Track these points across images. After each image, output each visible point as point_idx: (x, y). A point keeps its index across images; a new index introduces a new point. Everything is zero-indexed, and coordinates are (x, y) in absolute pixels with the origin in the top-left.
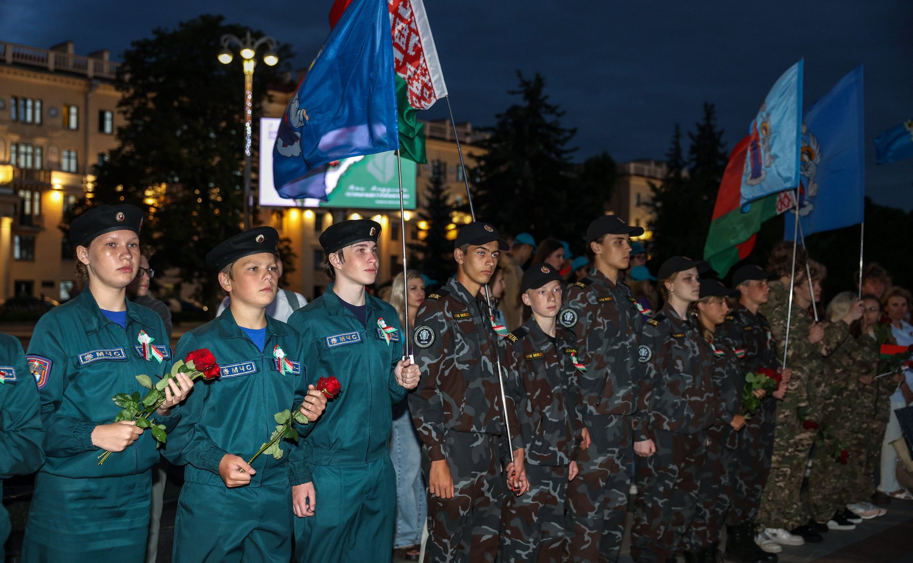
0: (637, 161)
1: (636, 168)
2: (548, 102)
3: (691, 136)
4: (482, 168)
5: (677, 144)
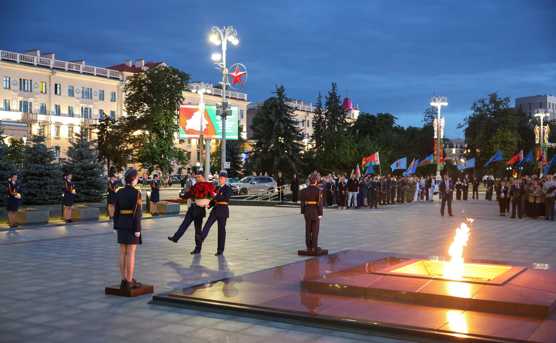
3: (326, 97)
5: (320, 101)
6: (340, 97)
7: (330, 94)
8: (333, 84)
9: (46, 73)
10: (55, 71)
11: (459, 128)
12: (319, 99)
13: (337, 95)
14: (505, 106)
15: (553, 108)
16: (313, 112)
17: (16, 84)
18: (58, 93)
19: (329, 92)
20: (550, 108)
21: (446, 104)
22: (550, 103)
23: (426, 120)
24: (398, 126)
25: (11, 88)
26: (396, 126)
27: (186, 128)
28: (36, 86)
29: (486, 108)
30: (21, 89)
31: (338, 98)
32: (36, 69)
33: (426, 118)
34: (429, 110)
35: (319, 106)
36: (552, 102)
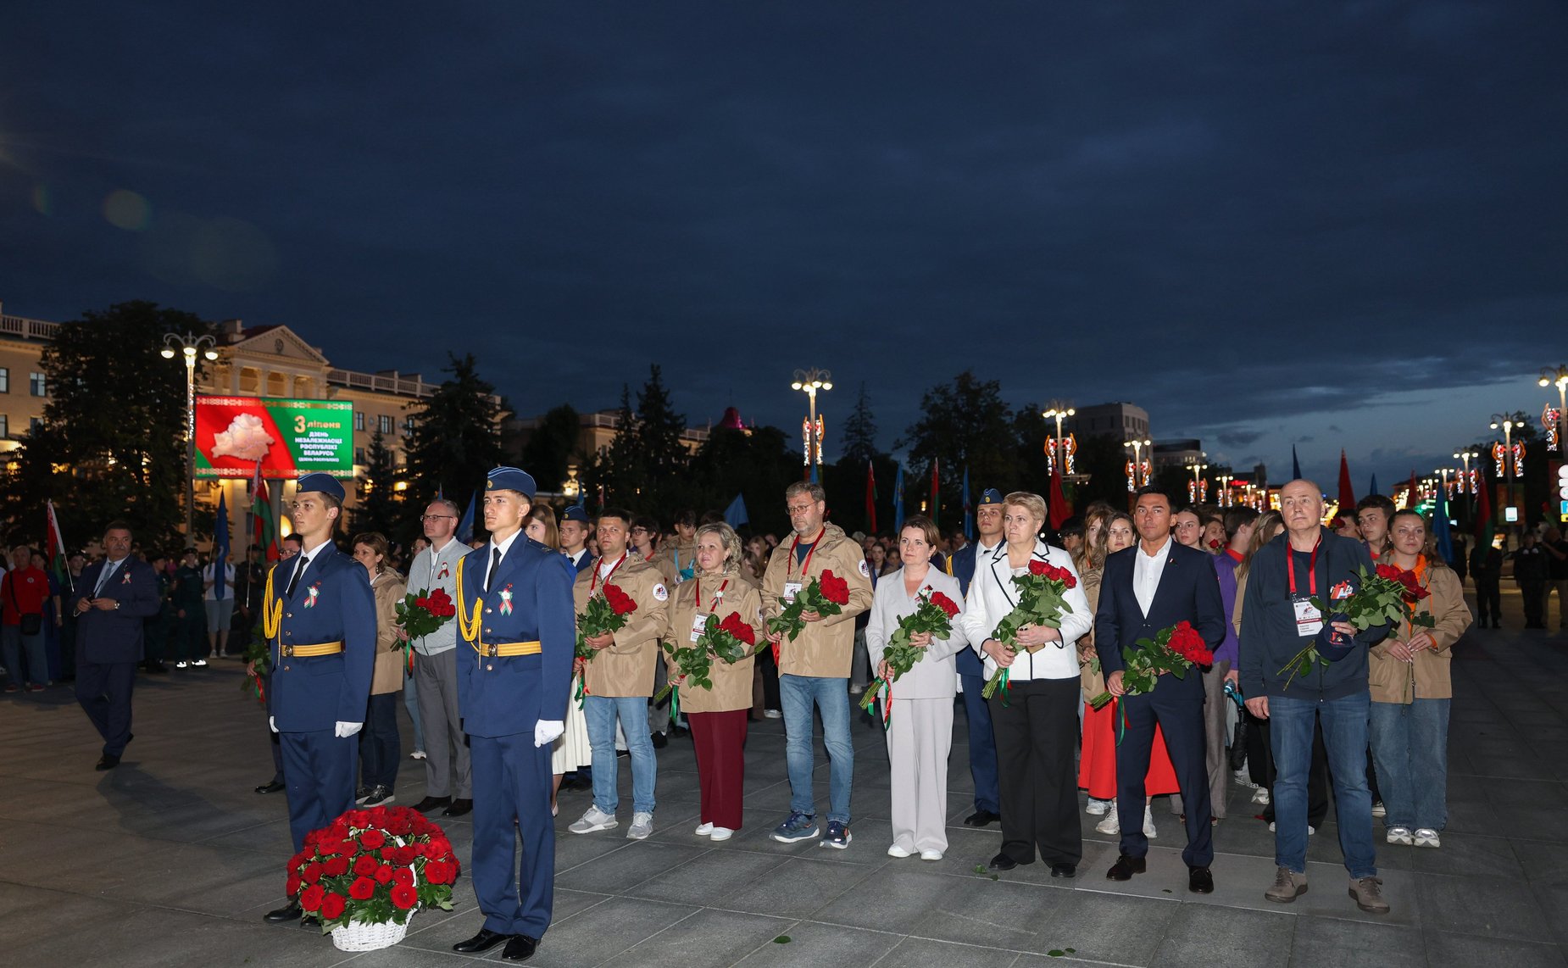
0: (600, 413)
1: (601, 419)
2: (479, 378)
3: (639, 395)
4: (418, 439)
5: (626, 403)
6: (667, 393)
7: (648, 388)
8: (652, 366)
11: (897, 448)
12: (624, 399)
13: (661, 390)
14: (989, 400)
16: (614, 428)
19: (645, 384)
23: (848, 438)
24: (792, 451)
26: (788, 453)
27: (212, 453)
29: (951, 405)
31: (663, 395)
33: (850, 434)
34: (854, 418)
35: (626, 413)
36: (1131, 415)
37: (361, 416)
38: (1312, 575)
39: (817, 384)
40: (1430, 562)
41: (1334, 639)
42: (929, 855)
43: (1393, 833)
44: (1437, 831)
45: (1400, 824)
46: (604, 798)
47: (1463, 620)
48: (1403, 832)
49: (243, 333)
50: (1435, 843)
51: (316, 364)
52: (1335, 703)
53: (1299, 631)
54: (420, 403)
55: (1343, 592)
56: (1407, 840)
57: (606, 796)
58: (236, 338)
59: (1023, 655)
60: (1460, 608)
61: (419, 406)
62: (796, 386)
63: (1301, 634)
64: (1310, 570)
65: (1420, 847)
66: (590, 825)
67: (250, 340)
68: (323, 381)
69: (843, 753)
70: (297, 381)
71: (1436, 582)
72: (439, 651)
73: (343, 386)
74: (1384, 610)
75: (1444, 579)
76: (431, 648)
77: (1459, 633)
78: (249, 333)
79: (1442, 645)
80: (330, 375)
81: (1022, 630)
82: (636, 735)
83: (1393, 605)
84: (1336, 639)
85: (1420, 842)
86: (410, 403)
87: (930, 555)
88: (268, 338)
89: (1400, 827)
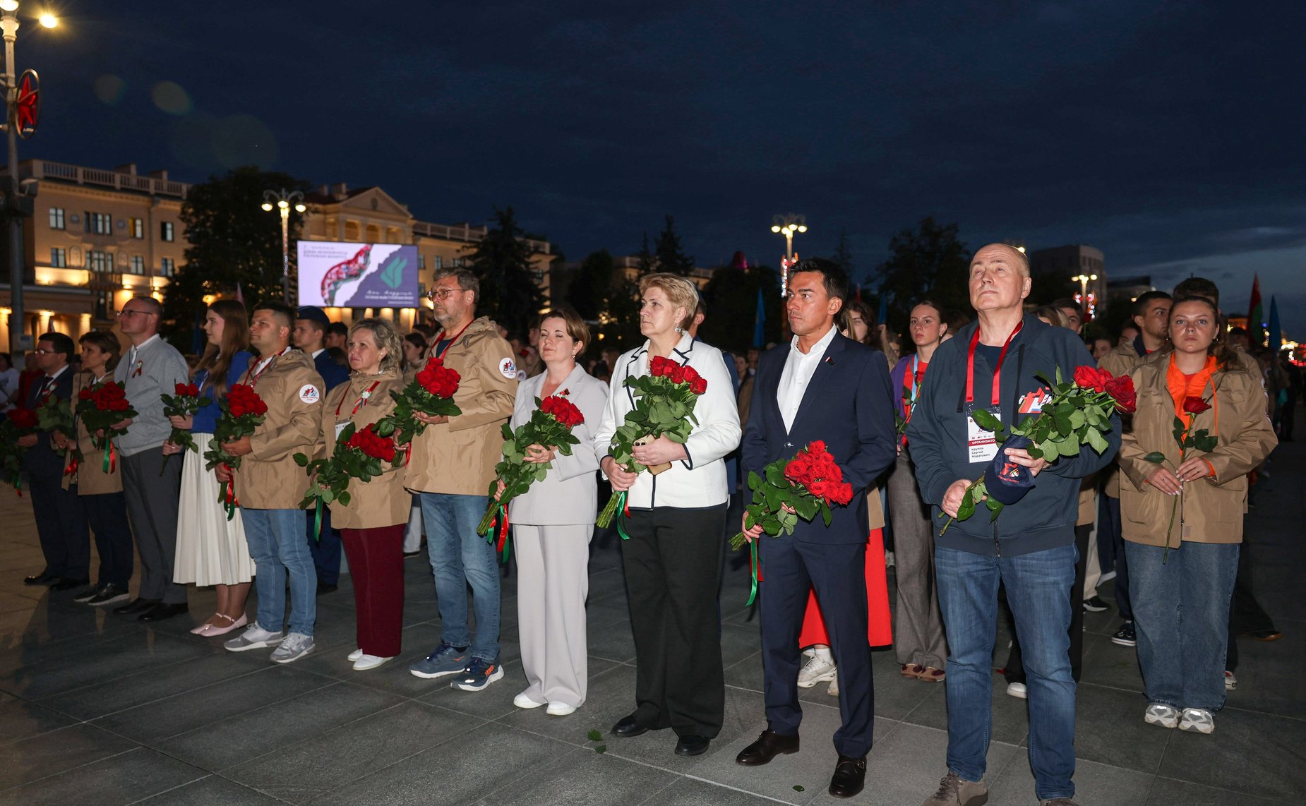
2: (516, 226)
3: (656, 241)
6: (678, 239)
8: (667, 217)
9: (140, 203)
10: (156, 198)
13: (674, 237)
15: (1090, 265)
17: (78, 222)
18: (169, 237)
20: (1084, 263)
21: (803, 229)
22: (1084, 258)
25: (67, 227)
28: (121, 224)
30: (88, 230)
31: (676, 241)
32: (119, 195)
36: (1087, 256)
37: (439, 259)
38: (997, 378)
39: (793, 227)
40: (1222, 365)
41: (1005, 473)
42: (556, 709)
43: (1152, 710)
44: (1212, 710)
45: (1163, 699)
46: (268, 614)
47: (1262, 443)
48: (1165, 711)
49: (347, 193)
50: (1206, 727)
51: (403, 218)
52: (1018, 561)
53: (971, 455)
54: (471, 247)
55: (1034, 404)
56: (1169, 722)
57: (269, 612)
58: (341, 197)
59: (645, 476)
60: (1260, 427)
61: (470, 250)
62: (776, 229)
63: (972, 460)
64: (996, 372)
65: (1185, 732)
66: (247, 643)
67: (351, 199)
68: (409, 231)
69: (481, 582)
70: (388, 231)
71: (1229, 390)
72: (134, 451)
73: (425, 235)
74: (1082, 431)
75: (1240, 386)
76: (126, 448)
77: (1254, 459)
78: (351, 194)
79: (1222, 476)
80: (415, 227)
81: (638, 444)
82: (287, 549)
83: (1096, 427)
84: (1008, 474)
85: (1186, 725)
86: (463, 247)
87: (575, 353)
88: (365, 198)
89: (1163, 703)
